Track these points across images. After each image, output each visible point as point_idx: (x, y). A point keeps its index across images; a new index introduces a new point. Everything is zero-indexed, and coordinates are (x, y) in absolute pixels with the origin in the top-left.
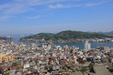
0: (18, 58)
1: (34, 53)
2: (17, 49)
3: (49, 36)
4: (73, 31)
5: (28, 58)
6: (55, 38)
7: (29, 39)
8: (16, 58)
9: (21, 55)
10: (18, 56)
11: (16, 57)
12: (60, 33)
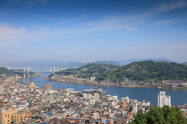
0: (37, 118)
1: (64, 110)
2: (38, 99)
3: (106, 70)
4: (158, 63)
5: (51, 118)
6: (117, 76)
7: (65, 77)
8: (33, 118)
9: (43, 111)
10: (37, 113)
11: (34, 115)
12: (129, 66)
